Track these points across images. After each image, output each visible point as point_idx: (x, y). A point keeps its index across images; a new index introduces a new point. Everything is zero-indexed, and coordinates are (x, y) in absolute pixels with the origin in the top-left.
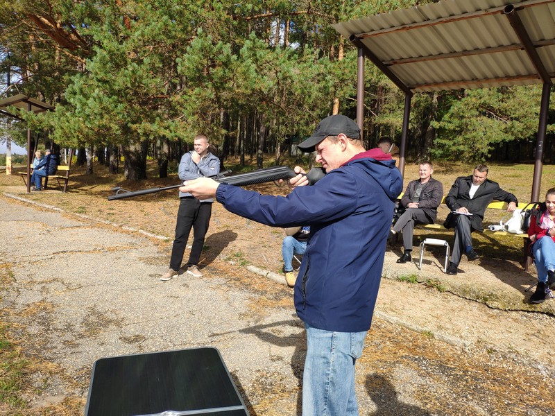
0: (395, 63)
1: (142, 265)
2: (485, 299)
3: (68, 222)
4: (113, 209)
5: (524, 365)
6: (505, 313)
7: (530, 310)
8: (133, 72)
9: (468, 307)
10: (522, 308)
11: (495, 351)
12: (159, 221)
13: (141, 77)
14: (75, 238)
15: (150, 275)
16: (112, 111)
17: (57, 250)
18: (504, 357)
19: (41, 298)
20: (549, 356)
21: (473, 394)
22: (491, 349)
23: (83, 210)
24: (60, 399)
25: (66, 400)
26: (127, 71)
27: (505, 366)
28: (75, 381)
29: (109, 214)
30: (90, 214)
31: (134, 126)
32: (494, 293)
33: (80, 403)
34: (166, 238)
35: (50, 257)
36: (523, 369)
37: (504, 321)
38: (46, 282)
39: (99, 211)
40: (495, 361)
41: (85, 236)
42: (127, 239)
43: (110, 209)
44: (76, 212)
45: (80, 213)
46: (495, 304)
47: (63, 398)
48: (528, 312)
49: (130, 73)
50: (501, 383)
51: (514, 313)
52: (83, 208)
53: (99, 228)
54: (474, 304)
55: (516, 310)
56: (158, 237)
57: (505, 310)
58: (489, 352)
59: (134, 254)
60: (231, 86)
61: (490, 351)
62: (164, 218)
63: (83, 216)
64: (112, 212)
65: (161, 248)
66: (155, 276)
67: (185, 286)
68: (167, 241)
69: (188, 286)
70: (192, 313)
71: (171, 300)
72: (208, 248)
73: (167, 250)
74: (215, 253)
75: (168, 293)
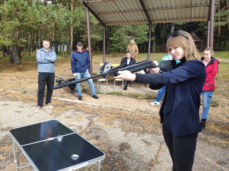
0: (100, 14)
2: (136, 96)
5: (150, 114)
6: (143, 100)
9: (131, 100)
10: (147, 98)
11: (142, 111)
18: (145, 112)
27: (145, 115)
32: (139, 94)
37: (143, 103)
40: (142, 114)
46: (140, 97)
48: (150, 99)
51: (145, 100)
54: (133, 98)
60: (27, 20)
61: (140, 111)
65: (2, 94)
66: (5, 105)
67: (21, 107)
68: (4, 91)
69: (23, 107)
70: (29, 116)
71: (18, 113)
72: (26, 92)
73: (5, 94)
74: (30, 93)
75: (15, 110)
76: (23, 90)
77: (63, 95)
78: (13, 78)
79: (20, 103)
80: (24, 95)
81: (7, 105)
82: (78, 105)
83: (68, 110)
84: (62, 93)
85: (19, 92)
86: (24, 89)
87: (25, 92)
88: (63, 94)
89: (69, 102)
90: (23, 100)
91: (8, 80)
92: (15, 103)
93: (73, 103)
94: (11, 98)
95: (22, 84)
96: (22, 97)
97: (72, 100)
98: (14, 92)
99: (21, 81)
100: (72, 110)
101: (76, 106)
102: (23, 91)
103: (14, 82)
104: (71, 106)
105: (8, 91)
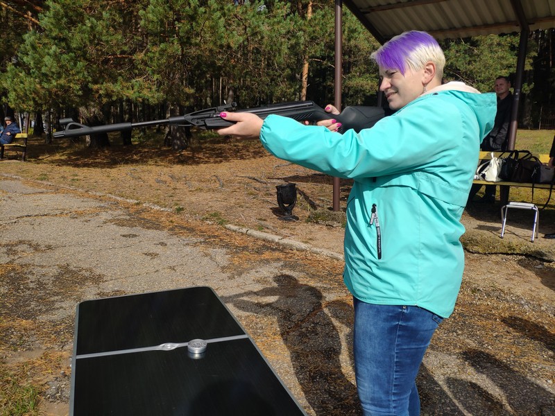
0: (373, 10)
1: (113, 227)
2: (465, 245)
3: (30, 190)
4: (77, 176)
5: (508, 302)
6: (485, 257)
7: (509, 252)
8: (91, 27)
10: (501, 251)
11: (479, 290)
12: (127, 185)
13: (101, 34)
14: (39, 203)
15: (124, 236)
16: (72, 70)
17: (21, 214)
18: (488, 295)
19: (8, 260)
20: (530, 292)
21: (462, 330)
22: (475, 289)
23: (44, 177)
24: (39, 354)
25: (46, 355)
26: (84, 27)
27: (489, 303)
28: (53, 336)
29: (73, 180)
30: (53, 180)
31: (95, 87)
32: (474, 238)
33: (61, 357)
34: (136, 202)
35: (14, 221)
36: (507, 305)
37: (485, 265)
38: (13, 245)
39: (62, 177)
40: (479, 299)
41: (50, 201)
42: (94, 204)
43: (74, 175)
44: (37, 179)
45: (42, 180)
46: (476, 248)
47: (42, 352)
48: (507, 254)
49: (89, 29)
50: (487, 318)
51: (494, 257)
52: (45, 175)
53: (63, 193)
55: (496, 253)
56: (128, 200)
57: (485, 254)
58: (473, 292)
59: (104, 216)
60: (197, 41)
62: (132, 182)
63: (45, 183)
64: (76, 178)
65: (132, 211)
66: (129, 236)
67: (162, 244)
68: (138, 204)
69: (166, 245)
70: (173, 268)
71: (149, 258)
72: (182, 209)
73: (138, 212)
74: (191, 214)
75: (145, 251)
76: (177, 204)
77: (263, 223)
78: (163, 178)
79: (162, 235)
80: (176, 218)
81: (135, 236)
82: (295, 251)
83: (267, 261)
84: (260, 219)
85: (167, 209)
86: (178, 202)
87: (179, 210)
88: (265, 220)
89: (273, 241)
90: (171, 229)
91: (151, 182)
92: (152, 233)
93: (282, 245)
94: (148, 221)
95: (177, 191)
96: (171, 222)
97: (280, 237)
98: (157, 208)
99: (178, 185)
100: (275, 264)
101: (290, 255)
102: (176, 207)
103: (164, 187)
104: (277, 254)
105: (144, 205)
